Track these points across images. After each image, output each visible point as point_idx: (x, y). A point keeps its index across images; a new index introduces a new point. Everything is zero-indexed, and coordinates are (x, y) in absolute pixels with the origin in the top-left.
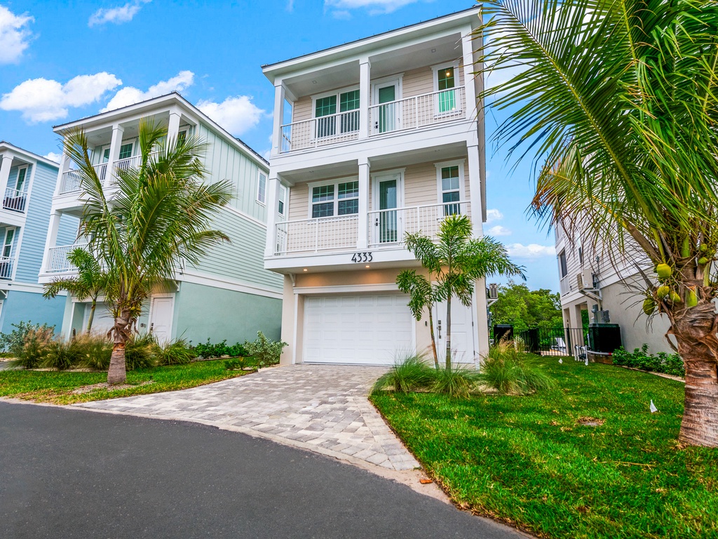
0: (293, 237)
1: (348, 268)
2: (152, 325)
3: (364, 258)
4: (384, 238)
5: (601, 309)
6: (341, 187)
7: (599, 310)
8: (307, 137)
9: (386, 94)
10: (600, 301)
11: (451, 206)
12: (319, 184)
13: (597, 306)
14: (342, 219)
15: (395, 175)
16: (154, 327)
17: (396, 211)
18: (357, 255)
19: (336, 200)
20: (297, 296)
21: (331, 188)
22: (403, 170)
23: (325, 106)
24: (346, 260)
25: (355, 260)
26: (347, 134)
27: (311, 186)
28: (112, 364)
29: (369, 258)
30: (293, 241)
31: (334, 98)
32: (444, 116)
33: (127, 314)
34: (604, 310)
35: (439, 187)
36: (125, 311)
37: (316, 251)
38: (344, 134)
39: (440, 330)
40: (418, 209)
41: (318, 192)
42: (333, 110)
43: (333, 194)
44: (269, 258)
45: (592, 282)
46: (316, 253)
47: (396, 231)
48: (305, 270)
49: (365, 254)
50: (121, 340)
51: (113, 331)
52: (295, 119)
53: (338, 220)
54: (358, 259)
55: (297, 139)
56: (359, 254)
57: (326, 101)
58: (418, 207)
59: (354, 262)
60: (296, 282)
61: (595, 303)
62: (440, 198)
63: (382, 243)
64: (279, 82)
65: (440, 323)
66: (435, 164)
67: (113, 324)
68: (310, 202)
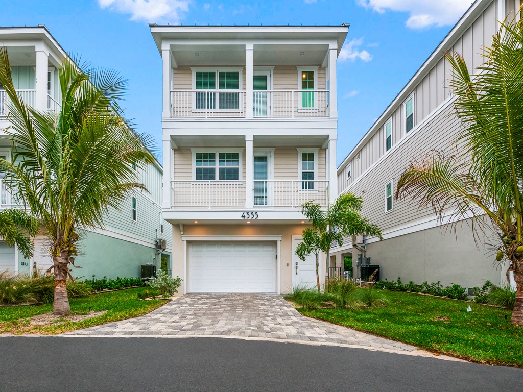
0: (179, 193)
1: (238, 223)
2: (35, 263)
3: (251, 216)
4: (257, 201)
5: (365, 256)
6: (222, 156)
7: (363, 257)
8: (188, 106)
9: (260, 82)
10: (365, 251)
11: (306, 182)
12: (202, 151)
13: (361, 255)
14: (222, 183)
15: (266, 152)
16: (37, 266)
17: (266, 182)
18: (245, 213)
19: (217, 166)
20: (185, 242)
21: (212, 156)
22: (273, 150)
23: (204, 79)
24: (237, 216)
25: (245, 217)
26: (225, 110)
27: (194, 152)
28: (58, 299)
29: (255, 217)
30: (179, 197)
31: (212, 75)
32: (304, 111)
33: (66, 254)
34: (367, 257)
35: (299, 166)
36: (64, 251)
37: (210, 208)
38: (222, 110)
39: (297, 268)
40: (292, 182)
41: (200, 157)
42: (213, 86)
43: (215, 161)
44: (168, 210)
45: (362, 240)
46: (210, 209)
47: (266, 197)
48: (196, 222)
49: (252, 213)
50: (63, 277)
51: (53, 269)
52: (176, 87)
53: (219, 183)
54: (247, 216)
55: (178, 106)
56: (248, 213)
57: (206, 75)
58: (292, 180)
59: (243, 219)
60: (184, 231)
61: (360, 253)
62: (300, 175)
63: (255, 206)
64: (166, 46)
65: (297, 264)
66: (297, 148)
67: (52, 264)
68: (194, 166)
